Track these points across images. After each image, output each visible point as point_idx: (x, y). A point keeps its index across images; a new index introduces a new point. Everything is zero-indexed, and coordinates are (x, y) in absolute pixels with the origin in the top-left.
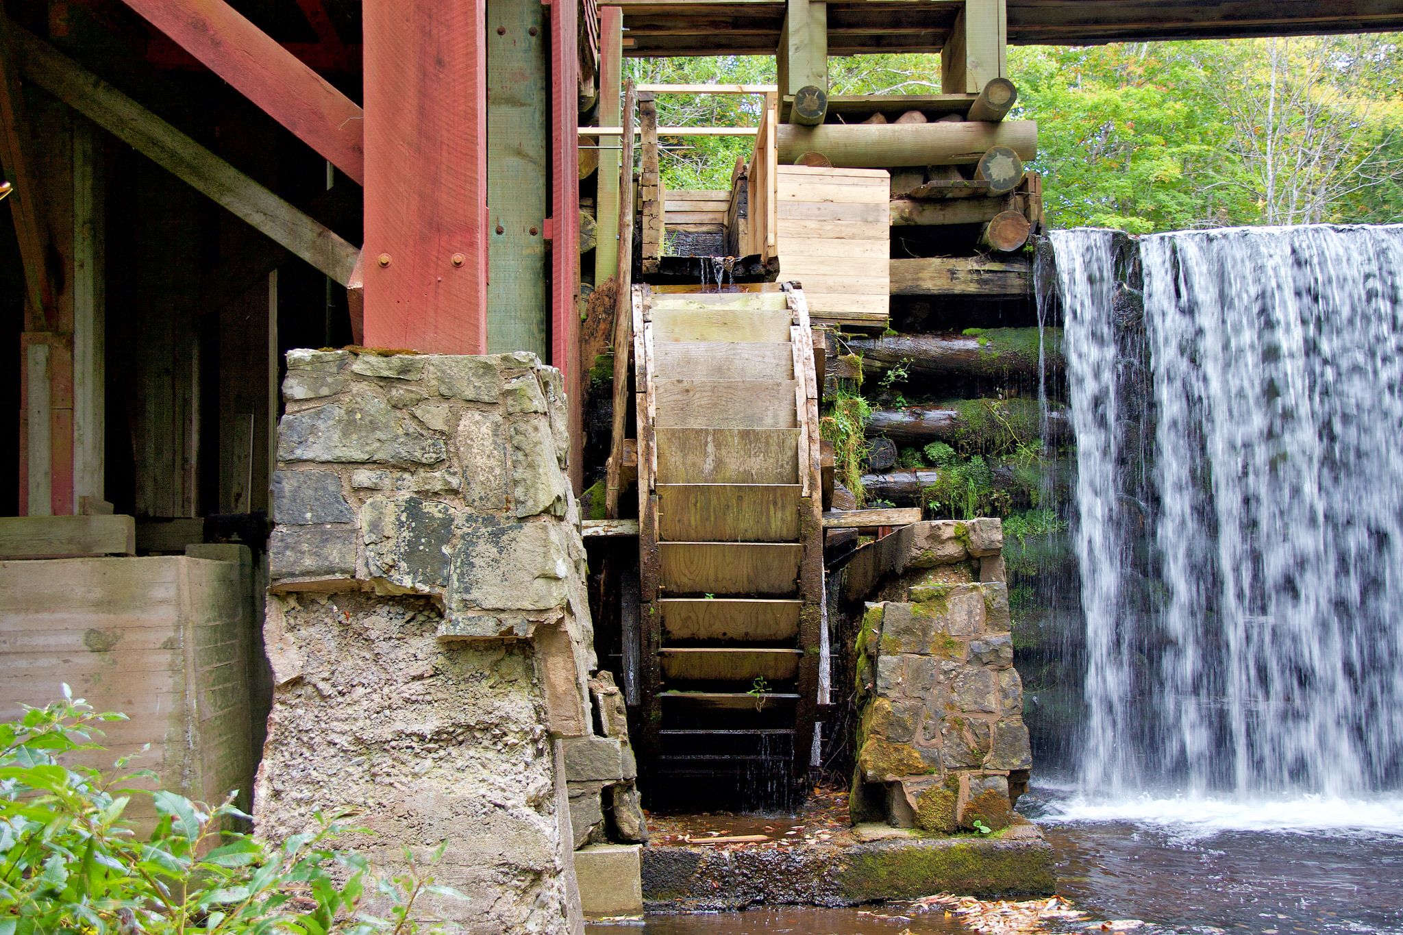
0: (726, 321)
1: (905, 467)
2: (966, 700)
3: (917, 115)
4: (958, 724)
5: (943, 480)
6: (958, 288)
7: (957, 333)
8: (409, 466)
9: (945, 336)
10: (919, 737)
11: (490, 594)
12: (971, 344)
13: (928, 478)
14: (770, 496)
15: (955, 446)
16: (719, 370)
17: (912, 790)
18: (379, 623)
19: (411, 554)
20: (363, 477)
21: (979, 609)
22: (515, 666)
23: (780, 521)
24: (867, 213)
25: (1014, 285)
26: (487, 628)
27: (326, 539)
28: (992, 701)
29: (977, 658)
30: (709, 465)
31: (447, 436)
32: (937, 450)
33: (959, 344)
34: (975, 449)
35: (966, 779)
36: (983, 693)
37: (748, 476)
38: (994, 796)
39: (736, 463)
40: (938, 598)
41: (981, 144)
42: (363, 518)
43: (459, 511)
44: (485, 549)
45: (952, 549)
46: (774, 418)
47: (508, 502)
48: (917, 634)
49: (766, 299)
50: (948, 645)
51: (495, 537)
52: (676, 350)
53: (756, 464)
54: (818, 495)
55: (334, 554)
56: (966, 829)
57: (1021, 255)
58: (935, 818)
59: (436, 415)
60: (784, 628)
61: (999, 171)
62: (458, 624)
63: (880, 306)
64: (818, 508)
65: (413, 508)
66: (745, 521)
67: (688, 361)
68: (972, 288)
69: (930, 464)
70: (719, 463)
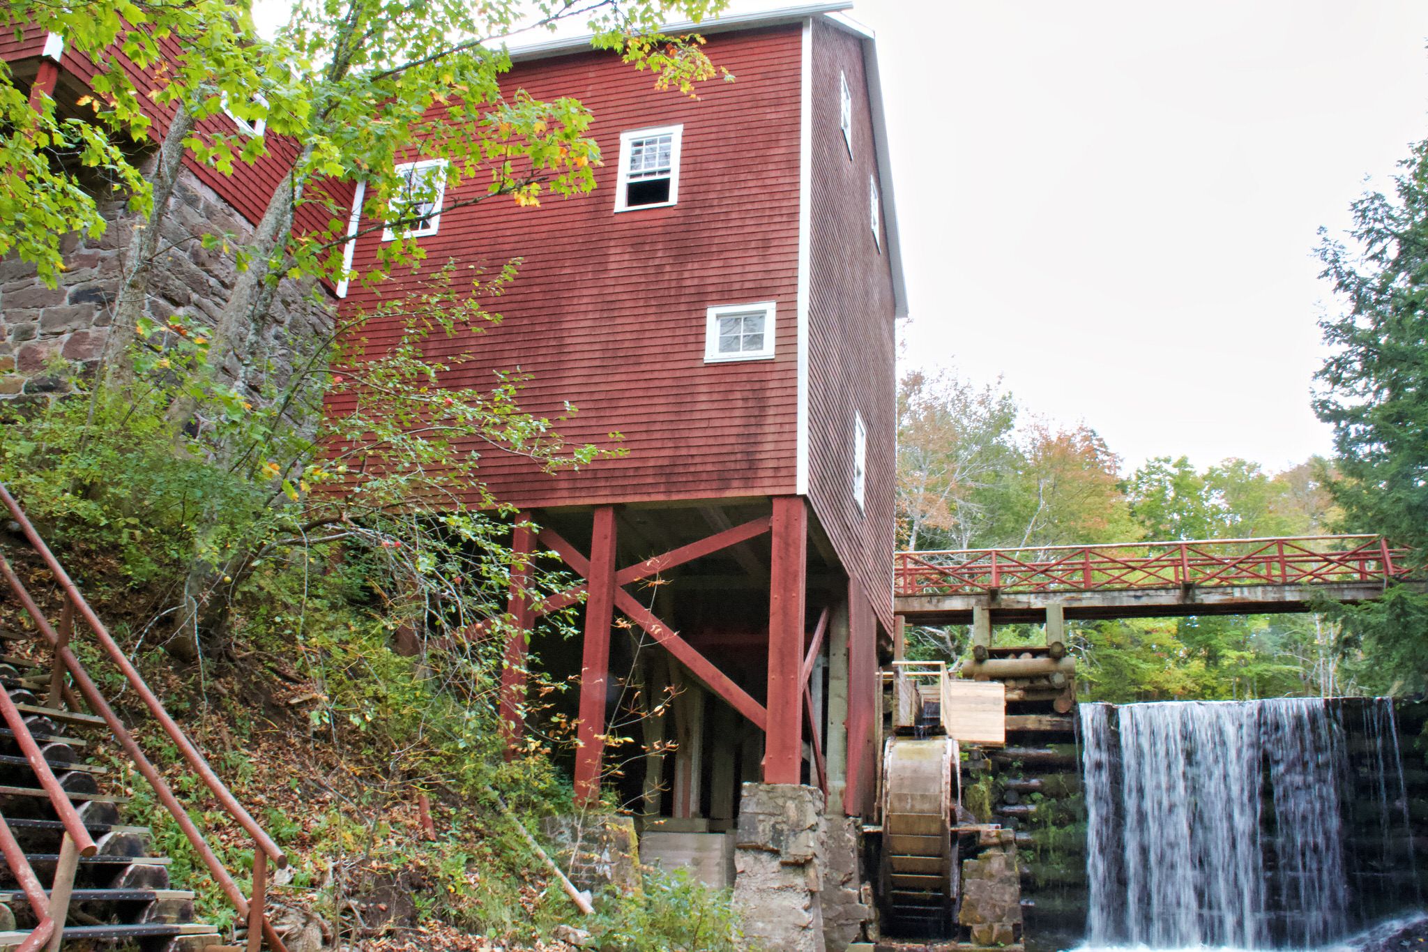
0: (920, 752)
1: (1024, 804)
2: (997, 897)
3: (1028, 655)
4: (994, 906)
5: (1039, 809)
6: (1043, 728)
7: (1044, 747)
8: (773, 815)
9: (1039, 748)
10: (979, 910)
11: (792, 850)
12: (1049, 752)
13: (1032, 808)
14: (932, 819)
15: (1043, 794)
16: (915, 771)
17: (976, 929)
18: (765, 857)
19: (773, 839)
20: (761, 817)
21: (1003, 863)
22: (800, 871)
23: (935, 828)
24: (995, 701)
25: (1066, 727)
26: (791, 860)
27: (751, 834)
28: (1007, 897)
29: (1001, 881)
30: (909, 806)
31: (783, 807)
32: (1037, 796)
33: (1043, 752)
34: (1052, 796)
35: (996, 926)
36: (1003, 894)
37: (922, 811)
38: (1007, 933)
39: (918, 806)
40: (988, 858)
41: (1053, 667)
42: (761, 828)
43: (785, 827)
44: (792, 839)
45: (995, 840)
46: (933, 789)
47: (798, 825)
48: (979, 872)
49: (936, 744)
50: (991, 876)
51: (795, 835)
52: (900, 763)
53: (926, 806)
54: (948, 819)
55: (753, 838)
56: (995, 944)
57: (1067, 714)
58: (984, 940)
59: (780, 802)
60: (937, 867)
61: (1058, 679)
62: (784, 858)
63: (1000, 738)
64: (948, 824)
65: (774, 826)
66: (922, 828)
67: (904, 768)
68: (1049, 728)
69: (1034, 802)
70: (913, 806)
